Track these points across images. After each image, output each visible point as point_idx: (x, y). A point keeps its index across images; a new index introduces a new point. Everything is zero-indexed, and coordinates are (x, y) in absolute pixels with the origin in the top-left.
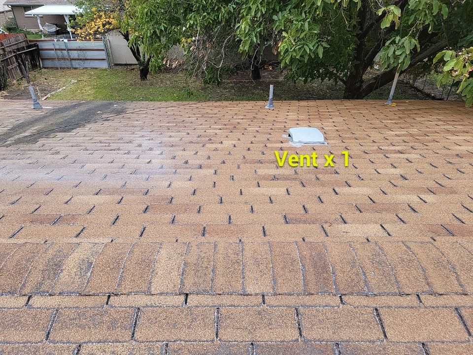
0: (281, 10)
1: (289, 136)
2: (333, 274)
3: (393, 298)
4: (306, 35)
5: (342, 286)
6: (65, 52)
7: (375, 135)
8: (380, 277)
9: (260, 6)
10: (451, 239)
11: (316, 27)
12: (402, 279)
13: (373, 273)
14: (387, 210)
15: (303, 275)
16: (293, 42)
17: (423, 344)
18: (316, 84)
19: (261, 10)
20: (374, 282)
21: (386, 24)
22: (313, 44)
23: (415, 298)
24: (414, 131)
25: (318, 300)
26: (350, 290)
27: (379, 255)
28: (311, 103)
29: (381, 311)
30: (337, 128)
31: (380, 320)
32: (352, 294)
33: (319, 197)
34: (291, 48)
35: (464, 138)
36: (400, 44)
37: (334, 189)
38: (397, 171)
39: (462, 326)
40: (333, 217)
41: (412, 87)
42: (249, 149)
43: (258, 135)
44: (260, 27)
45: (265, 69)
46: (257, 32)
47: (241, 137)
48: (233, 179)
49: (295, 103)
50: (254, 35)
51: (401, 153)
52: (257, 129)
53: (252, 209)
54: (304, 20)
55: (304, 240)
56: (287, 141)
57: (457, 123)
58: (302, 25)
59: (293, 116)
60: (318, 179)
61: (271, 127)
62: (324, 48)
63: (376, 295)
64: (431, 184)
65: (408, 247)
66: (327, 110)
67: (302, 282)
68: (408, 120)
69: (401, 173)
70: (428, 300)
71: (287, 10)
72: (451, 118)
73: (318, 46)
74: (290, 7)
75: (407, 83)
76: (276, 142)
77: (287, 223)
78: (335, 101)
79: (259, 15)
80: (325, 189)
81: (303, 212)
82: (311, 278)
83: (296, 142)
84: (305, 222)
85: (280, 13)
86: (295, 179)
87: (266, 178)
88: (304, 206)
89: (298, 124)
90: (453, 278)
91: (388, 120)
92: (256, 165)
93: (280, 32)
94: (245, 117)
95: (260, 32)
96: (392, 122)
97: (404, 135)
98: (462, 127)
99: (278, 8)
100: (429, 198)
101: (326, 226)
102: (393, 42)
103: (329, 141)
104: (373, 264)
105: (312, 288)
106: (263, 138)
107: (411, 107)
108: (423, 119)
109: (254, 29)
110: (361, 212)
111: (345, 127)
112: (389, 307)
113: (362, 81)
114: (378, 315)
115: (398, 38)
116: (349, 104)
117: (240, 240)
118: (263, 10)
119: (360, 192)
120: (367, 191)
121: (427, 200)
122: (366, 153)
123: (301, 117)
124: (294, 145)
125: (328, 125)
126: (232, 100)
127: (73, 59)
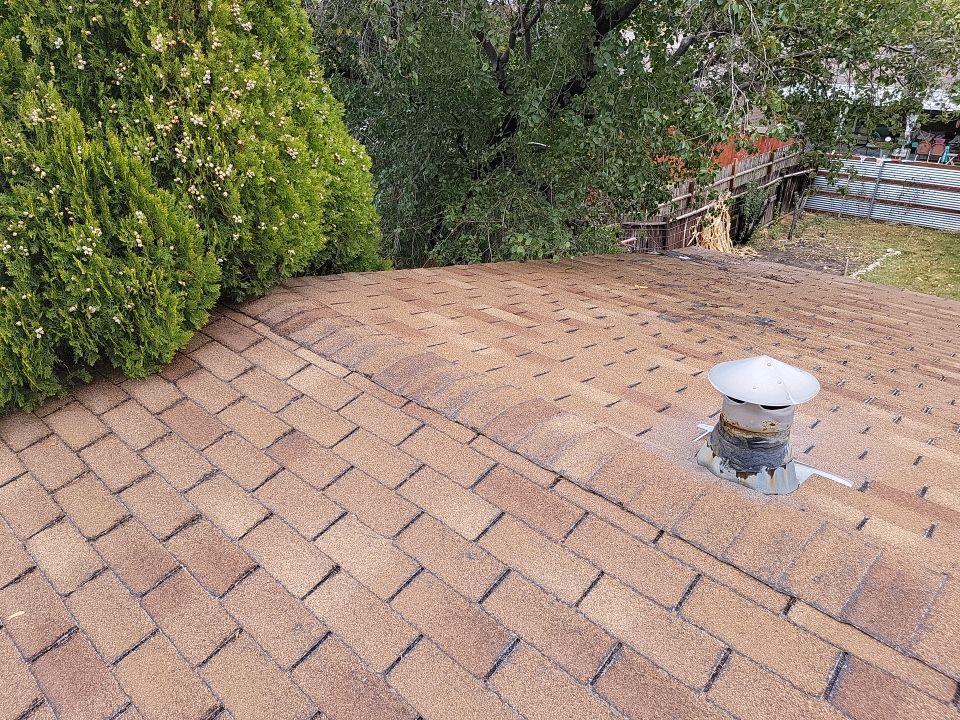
6: (871, 186)
127: (882, 202)
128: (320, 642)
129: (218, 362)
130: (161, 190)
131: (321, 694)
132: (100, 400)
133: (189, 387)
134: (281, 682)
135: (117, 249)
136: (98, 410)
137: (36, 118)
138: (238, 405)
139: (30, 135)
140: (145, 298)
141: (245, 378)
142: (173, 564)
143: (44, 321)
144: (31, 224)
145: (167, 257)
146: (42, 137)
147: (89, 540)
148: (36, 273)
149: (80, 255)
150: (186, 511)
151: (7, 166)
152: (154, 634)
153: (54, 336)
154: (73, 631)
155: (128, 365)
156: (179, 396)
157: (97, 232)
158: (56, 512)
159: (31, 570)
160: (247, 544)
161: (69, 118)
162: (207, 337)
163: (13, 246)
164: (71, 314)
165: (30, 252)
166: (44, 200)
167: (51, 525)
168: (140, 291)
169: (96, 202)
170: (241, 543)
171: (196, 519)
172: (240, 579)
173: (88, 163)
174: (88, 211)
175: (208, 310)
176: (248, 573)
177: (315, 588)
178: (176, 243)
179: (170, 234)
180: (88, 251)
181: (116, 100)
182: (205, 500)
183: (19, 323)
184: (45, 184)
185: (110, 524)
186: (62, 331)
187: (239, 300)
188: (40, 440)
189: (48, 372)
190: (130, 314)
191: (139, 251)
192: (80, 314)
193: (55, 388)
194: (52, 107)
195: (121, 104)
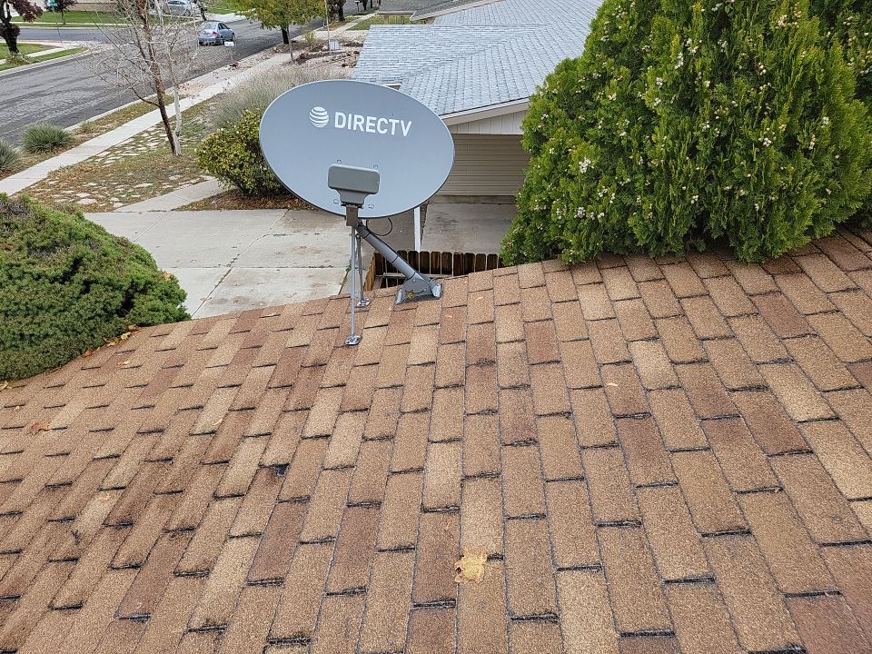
128: (857, 543)
129: (822, 274)
130: (857, 101)
131: (846, 581)
132: (705, 269)
133: (786, 284)
134: (807, 547)
135: (790, 146)
136: (703, 275)
137: (781, 23)
138: (831, 316)
139: (769, 37)
140: (789, 196)
141: (845, 295)
142: (732, 410)
143: (702, 191)
144: (734, 112)
145: (828, 164)
146: (778, 40)
147: (672, 362)
148: (714, 153)
149: (760, 145)
150: (754, 378)
151: (739, 60)
152: (706, 449)
153: (701, 205)
154: (647, 415)
155: (744, 248)
156: (773, 288)
157: (782, 127)
158: (653, 332)
159: (628, 362)
160: (806, 431)
161: (809, 26)
162: (818, 248)
163: (711, 126)
164: (723, 192)
165: (720, 134)
166: (753, 93)
167: (648, 340)
168: (790, 187)
169: (794, 103)
170: (800, 426)
171: (762, 388)
172: (791, 452)
173: (806, 66)
174: (786, 108)
175: (835, 223)
176: (800, 452)
177: (866, 499)
178: (844, 153)
179: (845, 143)
180: (768, 142)
181: (855, 12)
182: (773, 376)
183: (684, 188)
184: (759, 81)
185: (690, 359)
186: (710, 204)
187: (864, 225)
188: (655, 280)
189: (683, 231)
190: (770, 205)
191: (806, 152)
192: (731, 194)
193: (678, 247)
194: (798, 14)
195: (858, 17)
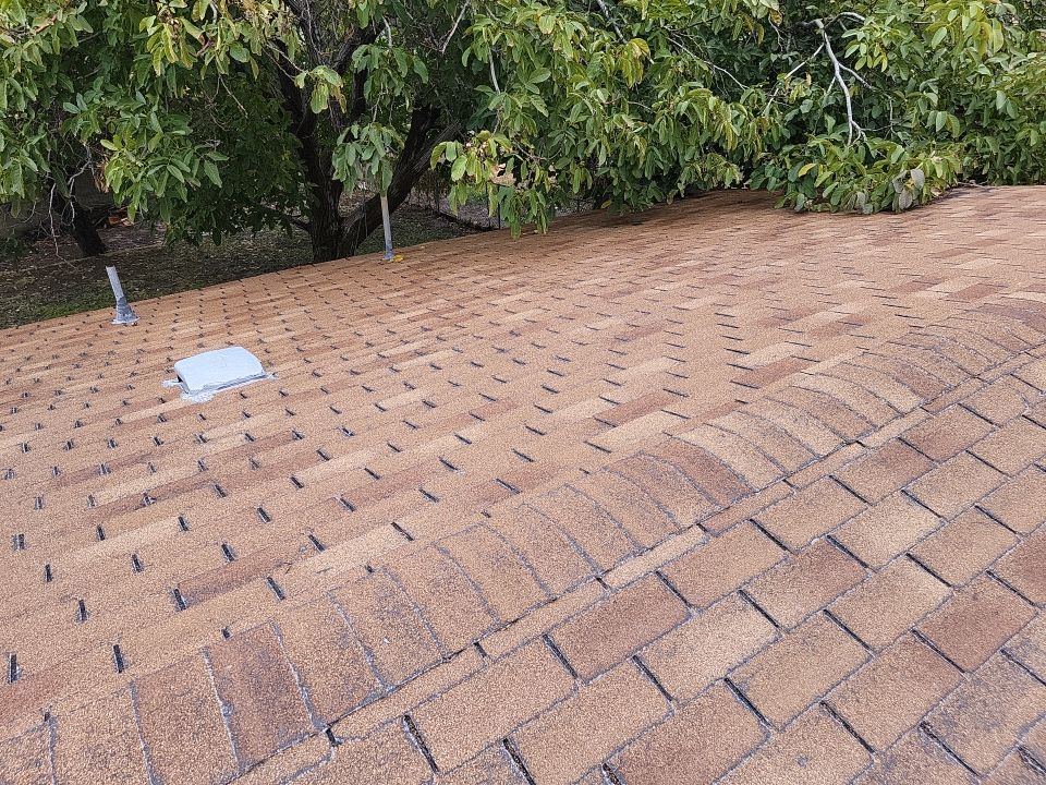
0: (80, 89)
1: (180, 380)
2: (302, 686)
3: (433, 675)
4: (161, 141)
5: (326, 705)
7: (370, 331)
8: (400, 643)
9: (17, 84)
10: (515, 501)
11: (179, 122)
12: (443, 626)
13: (386, 640)
14: (403, 486)
15: (230, 726)
16: (133, 160)
17: (506, 741)
18: (247, 240)
19: (25, 94)
20: (390, 659)
21: (320, 105)
22: (188, 158)
23: (472, 653)
24: (439, 303)
25: (277, 768)
26: (346, 704)
27: (393, 593)
28: (231, 288)
29: (416, 716)
30: (292, 334)
31: (418, 737)
32: (351, 711)
33: (261, 510)
34: (136, 176)
35: (518, 297)
36: (362, 139)
37: (293, 479)
38: (415, 396)
39: (560, 667)
40: (295, 545)
41: (437, 214)
42: (70, 445)
43: (95, 400)
44: (36, 134)
45: (110, 226)
46: (32, 146)
47: (45, 417)
48: (22, 544)
49: (193, 296)
50: (26, 154)
51: (421, 354)
52: (93, 384)
53: (83, 610)
54: (146, 108)
55: (226, 634)
56: (176, 394)
57: (507, 271)
58: (142, 118)
59: (188, 328)
60: (255, 465)
61: (131, 369)
62: (220, 164)
63: (399, 687)
64: (477, 403)
65: (446, 552)
66: (269, 298)
67: (231, 748)
68: (428, 283)
69: (424, 396)
70: (495, 645)
71: (98, 89)
72: (497, 264)
73: (202, 162)
74: (99, 81)
75: (427, 209)
76: (145, 406)
77: (182, 606)
78: (284, 274)
79: (22, 105)
80: (274, 485)
81: (222, 561)
82: (253, 725)
83: (197, 393)
84: (228, 586)
85: (79, 96)
86: (200, 485)
87: (121, 508)
88: (224, 546)
89: (201, 346)
90: (528, 579)
91: (391, 291)
92: (90, 482)
93: (94, 141)
94: (55, 361)
95: (41, 144)
96: (400, 293)
97: (423, 317)
98: (513, 277)
99: (70, 85)
100: (473, 431)
101: (278, 576)
102: (350, 138)
103: (276, 369)
104: (383, 619)
105: (258, 746)
106: (111, 402)
107: (430, 258)
108: (452, 276)
109: (22, 140)
110: (352, 509)
111: (310, 328)
112: (431, 698)
113: (341, 220)
114: (413, 729)
115: (355, 129)
116: (313, 274)
117: (47, 717)
118: (29, 92)
119: (348, 463)
120: (363, 457)
121: (471, 439)
122: (357, 373)
123: (208, 326)
124: (195, 399)
125: (273, 333)
126: (39, 317)
